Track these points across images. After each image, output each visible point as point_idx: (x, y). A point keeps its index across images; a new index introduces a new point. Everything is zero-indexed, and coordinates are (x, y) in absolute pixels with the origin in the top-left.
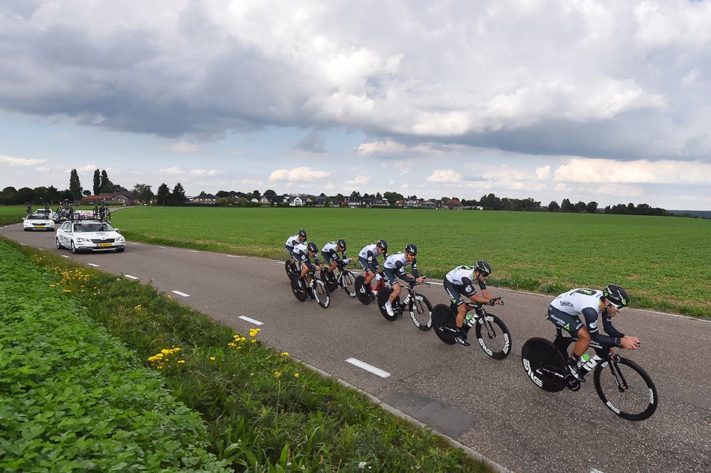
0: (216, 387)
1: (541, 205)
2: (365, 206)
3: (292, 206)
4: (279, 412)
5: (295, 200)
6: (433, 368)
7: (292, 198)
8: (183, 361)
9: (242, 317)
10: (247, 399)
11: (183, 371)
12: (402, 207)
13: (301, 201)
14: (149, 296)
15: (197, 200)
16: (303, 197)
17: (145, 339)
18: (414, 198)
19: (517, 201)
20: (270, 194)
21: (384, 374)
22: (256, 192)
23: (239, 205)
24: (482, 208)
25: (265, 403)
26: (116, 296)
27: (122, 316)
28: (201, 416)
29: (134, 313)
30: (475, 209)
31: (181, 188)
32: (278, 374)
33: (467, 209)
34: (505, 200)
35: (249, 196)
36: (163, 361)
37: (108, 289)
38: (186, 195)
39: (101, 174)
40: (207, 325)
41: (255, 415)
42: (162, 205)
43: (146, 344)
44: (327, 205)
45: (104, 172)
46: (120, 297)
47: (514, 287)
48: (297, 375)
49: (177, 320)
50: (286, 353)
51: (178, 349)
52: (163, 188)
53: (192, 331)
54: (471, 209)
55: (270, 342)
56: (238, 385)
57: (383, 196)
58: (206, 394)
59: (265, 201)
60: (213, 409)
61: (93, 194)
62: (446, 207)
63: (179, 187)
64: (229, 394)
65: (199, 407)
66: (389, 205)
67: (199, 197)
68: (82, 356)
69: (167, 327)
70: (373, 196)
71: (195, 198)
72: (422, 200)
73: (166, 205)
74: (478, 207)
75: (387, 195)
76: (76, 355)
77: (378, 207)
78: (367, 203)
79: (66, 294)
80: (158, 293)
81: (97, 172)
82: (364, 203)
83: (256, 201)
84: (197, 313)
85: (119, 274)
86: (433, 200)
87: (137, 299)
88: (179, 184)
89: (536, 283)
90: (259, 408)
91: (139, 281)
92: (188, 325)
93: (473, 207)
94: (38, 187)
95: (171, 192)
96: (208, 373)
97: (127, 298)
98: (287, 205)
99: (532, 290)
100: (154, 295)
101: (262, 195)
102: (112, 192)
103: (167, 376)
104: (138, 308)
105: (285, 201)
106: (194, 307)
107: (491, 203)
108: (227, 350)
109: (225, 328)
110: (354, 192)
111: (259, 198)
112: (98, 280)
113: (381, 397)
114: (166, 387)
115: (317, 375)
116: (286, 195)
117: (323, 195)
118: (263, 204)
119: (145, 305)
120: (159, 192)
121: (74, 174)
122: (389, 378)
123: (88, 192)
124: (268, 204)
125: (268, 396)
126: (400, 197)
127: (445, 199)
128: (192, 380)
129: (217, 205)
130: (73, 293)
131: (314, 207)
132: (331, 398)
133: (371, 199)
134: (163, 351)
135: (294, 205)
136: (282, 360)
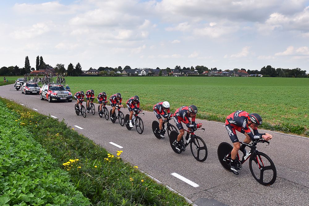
0: (97, 184)
1: (306, 73)
2: (184, 74)
3: (140, 76)
4: (132, 203)
5: (141, 72)
6: (227, 184)
7: (139, 71)
8: (80, 167)
9: (111, 143)
10: (114, 193)
11: (80, 173)
12: (207, 76)
13: (145, 72)
14: (63, 128)
15: (88, 73)
16: (146, 70)
17: (61, 153)
18: (215, 69)
19: (288, 71)
20: (127, 68)
21: (195, 185)
22: (120, 68)
23: (110, 75)
24: (262, 76)
25: (124, 196)
26: (46, 127)
27: (49, 139)
28: (89, 200)
29: (55, 138)
30: (257, 76)
31: (80, 66)
32: (131, 179)
33: (251, 76)
34: (279, 70)
35: (116, 70)
36: (70, 166)
37: (42, 123)
38: (82, 69)
39: (40, 59)
40: (93, 147)
41: (119, 203)
42: (70, 76)
43: (61, 156)
44: (160, 75)
45: (41, 58)
46: (48, 128)
47: (286, 131)
48: (142, 181)
49: (77, 142)
50: (137, 167)
51: (78, 160)
52: (71, 66)
53: (85, 149)
54: (254, 76)
55: (127, 159)
56: (109, 184)
57: (195, 69)
58: (92, 187)
59: (124, 73)
60: (96, 197)
61: (35, 70)
62: (237, 75)
63: (78, 65)
64: (104, 189)
65: (88, 195)
66: (198, 74)
67: (89, 71)
68: (30, 160)
69: (72, 146)
70: (188, 69)
71: (87, 71)
72: (220, 70)
73: (72, 76)
74: (259, 75)
75: (198, 68)
76: (27, 160)
77: (192, 76)
78: (185, 73)
79: (23, 125)
80: (67, 127)
81: (38, 58)
82: (183, 73)
83: (119, 72)
84: (87, 139)
85: (48, 115)
86: (228, 71)
87: (57, 129)
88: (79, 63)
89: (302, 129)
90: (121, 199)
91: (58, 119)
92: (82, 146)
93: (256, 75)
94: (10, 66)
95: (75, 68)
96: (93, 175)
97: (52, 129)
98: (137, 75)
99: (299, 134)
100: (65, 127)
101: (123, 69)
102: (45, 69)
103: (72, 175)
104: (57, 135)
105: (136, 72)
106: (86, 135)
107: (269, 72)
108: (103, 162)
109: (102, 149)
110: (177, 66)
111: (121, 71)
112: (38, 118)
113: (193, 200)
114: (71, 181)
115: (154, 182)
116: (136, 69)
117: (158, 68)
118: (123, 75)
119: (61, 133)
120: (68, 68)
121: (27, 59)
122: (198, 188)
123: (33, 69)
124: (126, 75)
125: (126, 192)
126: (206, 69)
127: (236, 70)
128: (85, 178)
129: (98, 75)
130: (26, 125)
131: (153, 76)
132: (162, 197)
133: (187, 71)
134: (70, 160)
135: (141, 75)
136: (133, 171)
